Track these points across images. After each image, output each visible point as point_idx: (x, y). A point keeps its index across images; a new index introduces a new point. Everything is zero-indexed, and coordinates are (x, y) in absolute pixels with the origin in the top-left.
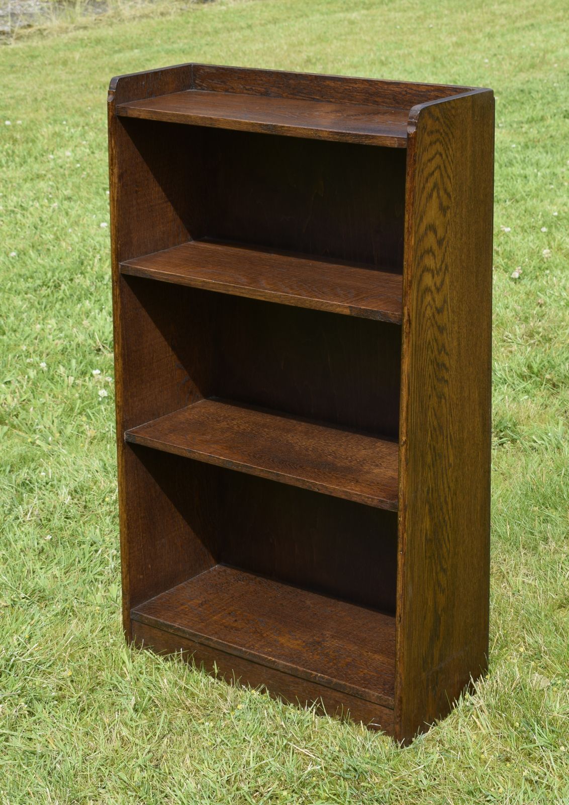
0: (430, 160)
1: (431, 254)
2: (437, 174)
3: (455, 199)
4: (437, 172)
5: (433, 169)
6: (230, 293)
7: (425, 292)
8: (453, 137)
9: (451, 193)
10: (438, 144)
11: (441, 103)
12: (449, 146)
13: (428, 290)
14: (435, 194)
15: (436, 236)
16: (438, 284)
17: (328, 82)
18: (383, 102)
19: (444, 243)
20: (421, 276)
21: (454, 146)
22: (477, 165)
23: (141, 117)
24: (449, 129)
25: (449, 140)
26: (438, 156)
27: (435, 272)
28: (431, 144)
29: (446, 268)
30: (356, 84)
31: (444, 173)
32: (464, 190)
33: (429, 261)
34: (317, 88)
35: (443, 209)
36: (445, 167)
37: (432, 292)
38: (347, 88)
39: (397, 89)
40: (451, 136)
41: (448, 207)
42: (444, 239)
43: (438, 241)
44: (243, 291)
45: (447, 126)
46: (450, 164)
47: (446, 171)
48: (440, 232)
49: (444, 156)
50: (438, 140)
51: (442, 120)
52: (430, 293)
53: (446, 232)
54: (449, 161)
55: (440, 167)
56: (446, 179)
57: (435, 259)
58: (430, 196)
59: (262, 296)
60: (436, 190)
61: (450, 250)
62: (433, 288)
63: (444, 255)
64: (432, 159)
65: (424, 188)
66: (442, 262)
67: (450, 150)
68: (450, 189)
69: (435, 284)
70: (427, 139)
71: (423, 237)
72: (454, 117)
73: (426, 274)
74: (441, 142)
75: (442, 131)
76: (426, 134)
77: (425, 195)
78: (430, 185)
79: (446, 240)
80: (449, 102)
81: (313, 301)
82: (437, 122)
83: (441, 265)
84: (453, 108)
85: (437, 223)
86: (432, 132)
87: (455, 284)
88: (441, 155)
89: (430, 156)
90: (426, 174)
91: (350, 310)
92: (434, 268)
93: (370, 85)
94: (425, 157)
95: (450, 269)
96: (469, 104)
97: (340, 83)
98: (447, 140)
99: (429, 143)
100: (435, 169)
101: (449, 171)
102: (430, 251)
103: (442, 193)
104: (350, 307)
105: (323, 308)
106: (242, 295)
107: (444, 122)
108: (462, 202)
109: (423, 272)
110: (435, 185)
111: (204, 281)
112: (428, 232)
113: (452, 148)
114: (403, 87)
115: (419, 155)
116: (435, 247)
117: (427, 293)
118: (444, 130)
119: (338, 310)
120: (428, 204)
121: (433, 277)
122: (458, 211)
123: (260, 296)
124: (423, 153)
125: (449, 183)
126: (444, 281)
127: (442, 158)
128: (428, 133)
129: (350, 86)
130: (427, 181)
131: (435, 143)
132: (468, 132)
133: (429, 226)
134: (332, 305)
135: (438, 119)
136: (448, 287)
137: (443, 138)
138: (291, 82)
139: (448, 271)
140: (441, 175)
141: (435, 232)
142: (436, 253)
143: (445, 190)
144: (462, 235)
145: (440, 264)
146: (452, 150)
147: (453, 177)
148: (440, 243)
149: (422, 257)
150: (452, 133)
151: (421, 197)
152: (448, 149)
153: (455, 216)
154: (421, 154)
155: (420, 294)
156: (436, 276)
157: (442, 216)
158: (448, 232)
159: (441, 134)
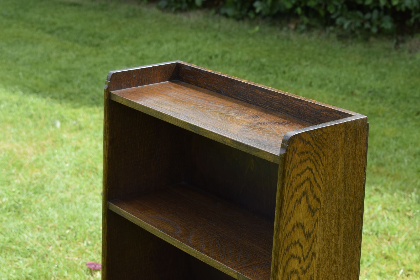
0: (299, 175)
1: (298, 245)
2: (307, 185)
3: (324, 202)
4: (306, 183)
5: (302, 181)
6: (167, 241)
7: (290, 274)
8: (324, 155)
9: (321, 198)
10: (308, 162)
11: (313, 130)
12: (320, 163)
13: (294, 272)
14: (304, 200)
15: (304, 231)
16: (305, 267)
17: (257, 91)
18: (292, 112)
19: (312, 236)
20: (287, 263)
21: (325, 162)
22: (349, 176)
23: (123, 104)
24: (321, 149)
25: (320, 158)
26: (308, 171)
27: (302, 258)
28: (301, 162)
29: (314, 254)
30: (275, 95)
31: (313, 183)
32: (334, 195)
33: (296, 251)
34: (250, 94)
35: (312, 211)
36: (314, 178)
37: (298, 274)
38: (269, 97)
39: (301, 105)
40: (322, 155)
41: (317, 209)
42: (312, 232)
43: (305, 235)
44: (175, 242)
45: (318, 147)
46: (320, 176)
47: (316, 181)
48: (308, 228)
49: (314, 171)
50: (308, 159)
51: (313, 144)
52: (296, 275)
53: (315, 227)
54: (319, 174)
55: (309, 179)
56: (315, 188)
57: (302, 248)
58: (299, 201)
59: (185, 249)
60: (305, 197)
61: (318, 241)
62: (299, 270)
63: (311, 245)
64: (302, 173)
65: (292, 196)
66: (309, 250)
67: (321, 165)
68: (319, 194)
69: (302, 268)
70: (297, 158)
71: (290, 233)
72: (326, 140)
73: (292, 260)
74: (311, 160)
75: (313, 151)
76: (296, 155)
77: (294, 200)
78: (299, 193)
79: (314, 233)
80: (321, 129)
81: (215, 262)
82: (308, 145)
83: (308, 253)
84: (325, 133)
85: (305, 221)
86: (302, 153)
87: (322, 266)
88: (311, 170)
89: (300, 171)
90: (294, 185)
91: (238, 277)
92: (301, 255)
93: (284, 98)
94: (295, 172)
95: (317, 255)
96: (342, 129)
97: (264, 92)
98: (318, 158)
99: (299, 161)
100: (305, 181)
101: (319, 181)
102: (298, 243)
103: (311, 198)
104: (238, 274)
105: (221, 269)
106: (173, 244)
107: (315, 145)
108: (332, 204)
109: (289, 259)
110: (304, 193)
111: (153, 228)
112: (296, 229)
113: (322, 164)
114: (305, 104)
115: (288, 171)
116: (302, 239)
117: (292, 275)
118: (315, 151)
119: (230, 274)
120: (296, 208)
121: (300, 262)
122: (327, 211)
123: (184, 248)
124: (292, 170)
125: (318, 190)
126: (310, 264)
127: (312, 172)
128: (298, 154)
129: (271, 97)
130: (296, 189)
131: (306, 161)
132: (340, 151)
133: (297, 224)
134: (227, 269)
135: (309, 142)
136: (315, 269)
137: (314, 157)
138: (235, 86)
139: (315, 257)
140: (311, 185)
141: (303, 228)
142: (303, 245)
143: (315, 197)
144: (330, 229)
145: (307, 251)
146: (323, 166)
147: (323, 186)
148: (307, 236)
149: (288, 248)
150: (323, 152)
151: (289, 203)
152: (319, 165)
153: (324, 215)
154: (290, 170)
155: (286, 275)
156: (302, 261)
157: (310, 215)
158: (316, 227)
159: (312, 154)
